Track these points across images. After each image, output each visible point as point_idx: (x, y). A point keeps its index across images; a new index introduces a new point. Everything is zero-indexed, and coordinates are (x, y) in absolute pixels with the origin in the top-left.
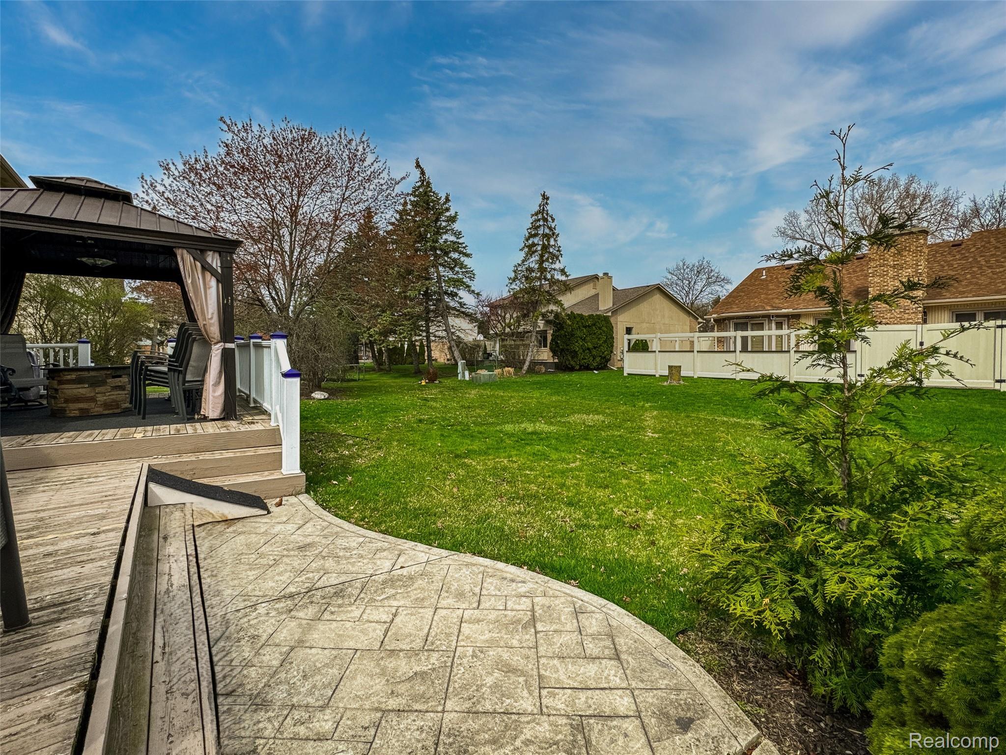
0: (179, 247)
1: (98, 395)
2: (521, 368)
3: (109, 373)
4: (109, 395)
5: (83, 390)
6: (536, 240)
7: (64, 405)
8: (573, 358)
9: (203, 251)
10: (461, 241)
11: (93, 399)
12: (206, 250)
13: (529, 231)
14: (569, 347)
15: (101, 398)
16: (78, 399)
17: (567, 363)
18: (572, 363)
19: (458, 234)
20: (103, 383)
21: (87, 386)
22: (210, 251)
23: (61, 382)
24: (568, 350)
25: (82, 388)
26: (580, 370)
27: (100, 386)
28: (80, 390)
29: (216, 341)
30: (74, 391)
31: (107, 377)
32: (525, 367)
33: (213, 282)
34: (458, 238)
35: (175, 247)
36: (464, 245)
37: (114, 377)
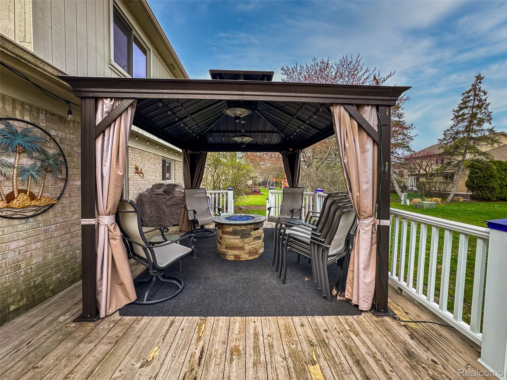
0: (337, 104)
1: (245, 245)
2: (446, 198)
3: (252, 227)
4: (252, 245)
5: (236, 241)
6: (466, 111)
7: (225, 250)
8: (491, 192)
9: (359, 106)
10: (401, 120)
11: (242, 248)
12: (363, 105)
13: (460, 105)
14: (487, 185)
15: (247, 247)
16: (233, 248)
17: (484, 195)
18: (489, 195)
19: (400, 116)
20: (249, 235)
21: (239, 237)
22: (368, 105)
23: (223, 233)
24: (486, 187)
25: (236, 239)
26: (496, 201)
27: (247, 238)
28: (235, 241)
29: (366, 215)
30: (232, 240)
31: (251, 231)
32: (450, 198)
33: (369, 145)
34: (399, 118)
35: (332, 104)
36: (404, 122)
37: (255, 230)
